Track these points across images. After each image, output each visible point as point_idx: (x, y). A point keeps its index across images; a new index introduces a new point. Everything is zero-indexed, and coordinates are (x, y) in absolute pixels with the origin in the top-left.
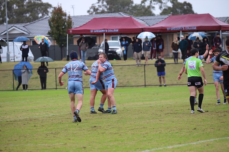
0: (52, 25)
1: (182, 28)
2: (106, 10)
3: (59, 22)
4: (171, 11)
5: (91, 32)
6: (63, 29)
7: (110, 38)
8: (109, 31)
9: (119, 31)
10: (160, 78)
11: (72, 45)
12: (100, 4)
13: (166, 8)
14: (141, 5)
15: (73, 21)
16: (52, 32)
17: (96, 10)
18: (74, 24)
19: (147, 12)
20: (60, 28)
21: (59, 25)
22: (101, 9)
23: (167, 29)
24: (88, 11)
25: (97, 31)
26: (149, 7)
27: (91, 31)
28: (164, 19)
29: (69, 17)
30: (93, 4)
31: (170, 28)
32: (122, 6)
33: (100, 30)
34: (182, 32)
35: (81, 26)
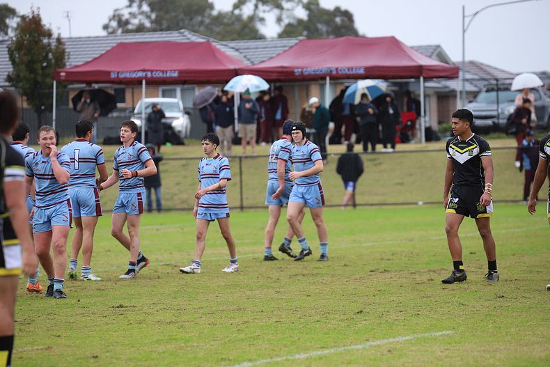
0: (17, 60)
1: (331, 71)
2: (148, 24)
3: (33, 52)
4: (304, 30)
5: (113, 76)
6: (43, 68)
7: (158, 90)
8: (154, 76)
9: (179, 76)
11: (66, 107)
12: (135, 9)
13: (292, 21)
14: (232, 12)
15: (67, 50)
16: (18, 76)
17: (123, 24)
18: (71, 57)
19: (247, 31)
20: (35, 66)
21: (35, 58)
22: (135, 21)
23: (294, 72)
24: (106, 27)
25: (128, 75)
26: (252, 19)
27: (112, 74)
28: (287, 48)
29: (59, 40)
30: (116, 10)
31: (302, 68)
32: (186, 15)
33: (135, 71)
34: (330, 79)
35: (87, 63)
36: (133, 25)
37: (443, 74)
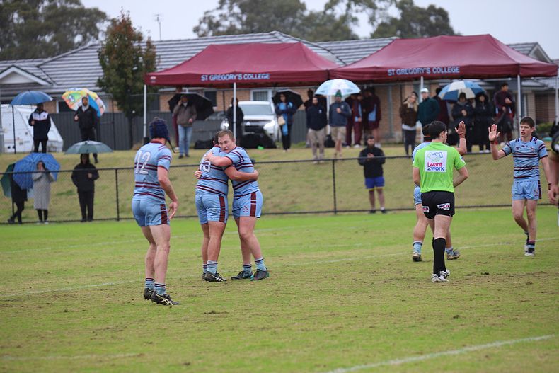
0: (107, 64)
1: (425, 71)
2: (239, 26)
3: (123, 55)
4: (397, 30)
5: (204, 79)
6: (134, 72)
7: (249, 93)
8: (246, 79)
9: (271, 79)
10: (372, 193)
11: (157, 111)
12: (225, 11)
13: (385, 21)
14: (324, 13)
15: (157, 54)
16: (109, 80)
17: (213, 26)
18: (161, 60)
19: (339, 31)
20: (125, 70)
21: (126, 62)
22: (226, 23)
23: (387, 73)
24: (196, 30)
25: (218, 78)
26: (344, 19)
27: (202, 77)
28: (379, 49)
29: (149, 43)
30: (206, 13)
31: (396, 69)
32: (277, 16)
33: (226, 74)
34: (424, 79)
35: (178, 66)
36: (224, 27)
37: (541, 73)
